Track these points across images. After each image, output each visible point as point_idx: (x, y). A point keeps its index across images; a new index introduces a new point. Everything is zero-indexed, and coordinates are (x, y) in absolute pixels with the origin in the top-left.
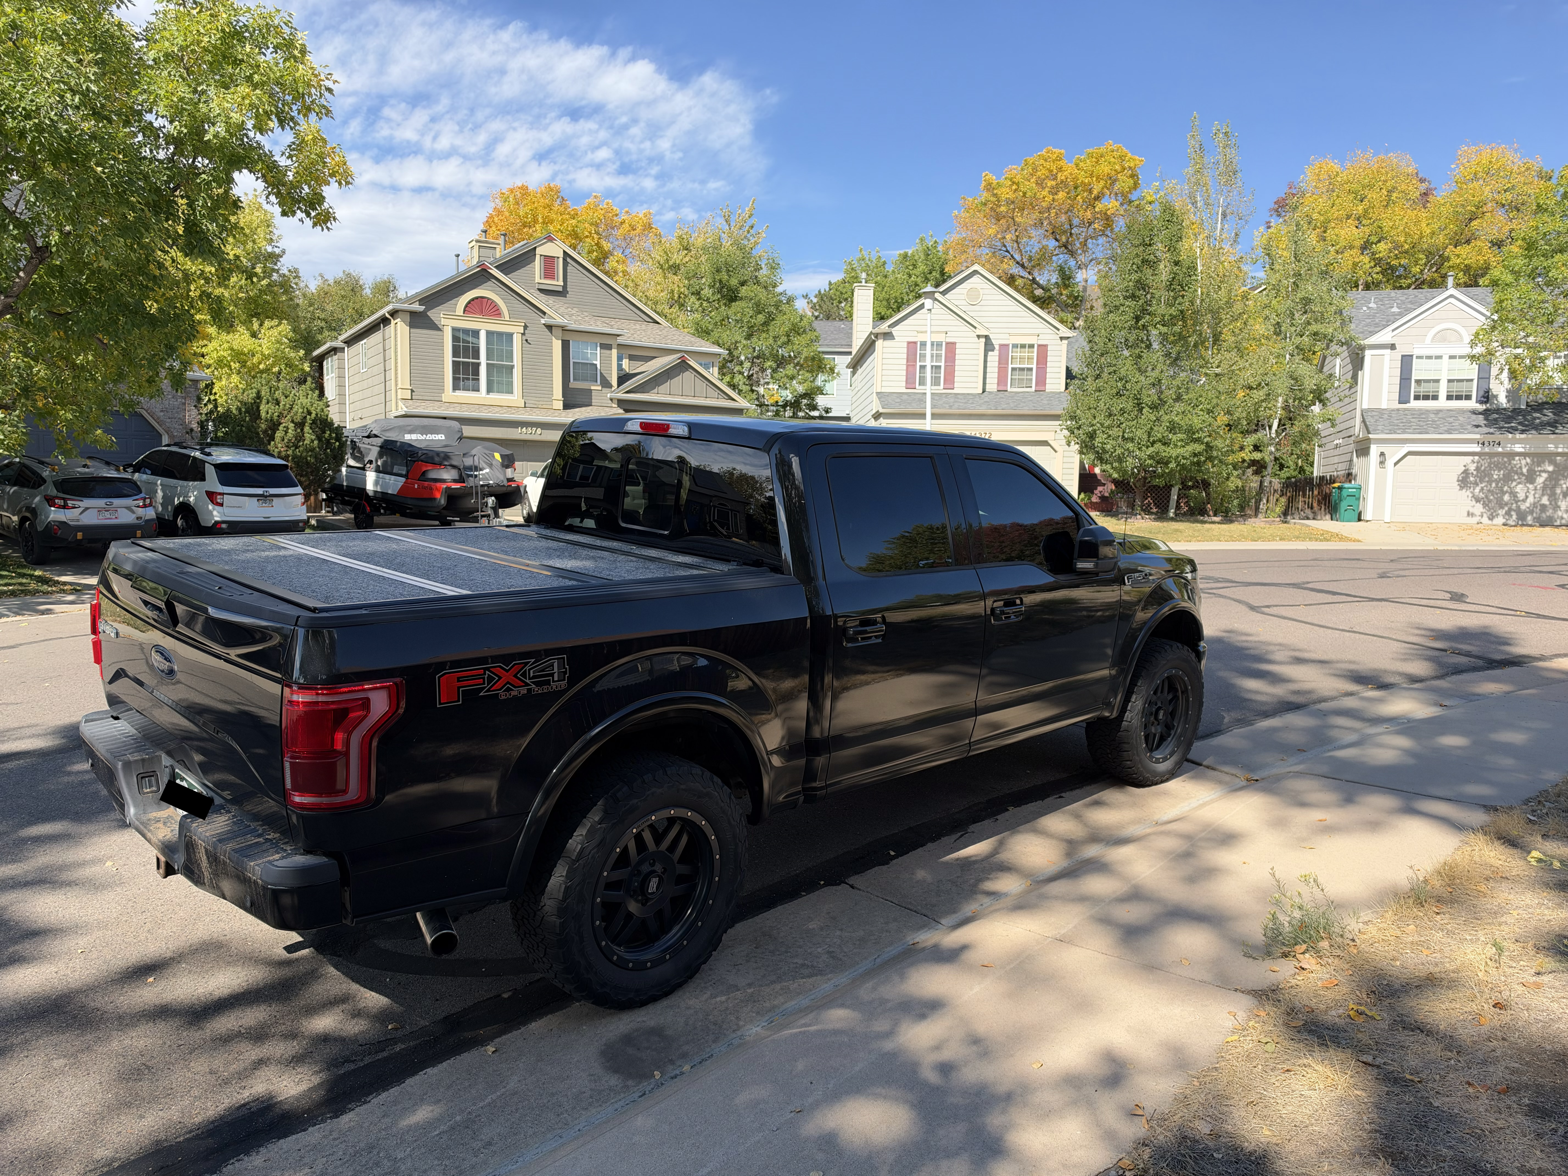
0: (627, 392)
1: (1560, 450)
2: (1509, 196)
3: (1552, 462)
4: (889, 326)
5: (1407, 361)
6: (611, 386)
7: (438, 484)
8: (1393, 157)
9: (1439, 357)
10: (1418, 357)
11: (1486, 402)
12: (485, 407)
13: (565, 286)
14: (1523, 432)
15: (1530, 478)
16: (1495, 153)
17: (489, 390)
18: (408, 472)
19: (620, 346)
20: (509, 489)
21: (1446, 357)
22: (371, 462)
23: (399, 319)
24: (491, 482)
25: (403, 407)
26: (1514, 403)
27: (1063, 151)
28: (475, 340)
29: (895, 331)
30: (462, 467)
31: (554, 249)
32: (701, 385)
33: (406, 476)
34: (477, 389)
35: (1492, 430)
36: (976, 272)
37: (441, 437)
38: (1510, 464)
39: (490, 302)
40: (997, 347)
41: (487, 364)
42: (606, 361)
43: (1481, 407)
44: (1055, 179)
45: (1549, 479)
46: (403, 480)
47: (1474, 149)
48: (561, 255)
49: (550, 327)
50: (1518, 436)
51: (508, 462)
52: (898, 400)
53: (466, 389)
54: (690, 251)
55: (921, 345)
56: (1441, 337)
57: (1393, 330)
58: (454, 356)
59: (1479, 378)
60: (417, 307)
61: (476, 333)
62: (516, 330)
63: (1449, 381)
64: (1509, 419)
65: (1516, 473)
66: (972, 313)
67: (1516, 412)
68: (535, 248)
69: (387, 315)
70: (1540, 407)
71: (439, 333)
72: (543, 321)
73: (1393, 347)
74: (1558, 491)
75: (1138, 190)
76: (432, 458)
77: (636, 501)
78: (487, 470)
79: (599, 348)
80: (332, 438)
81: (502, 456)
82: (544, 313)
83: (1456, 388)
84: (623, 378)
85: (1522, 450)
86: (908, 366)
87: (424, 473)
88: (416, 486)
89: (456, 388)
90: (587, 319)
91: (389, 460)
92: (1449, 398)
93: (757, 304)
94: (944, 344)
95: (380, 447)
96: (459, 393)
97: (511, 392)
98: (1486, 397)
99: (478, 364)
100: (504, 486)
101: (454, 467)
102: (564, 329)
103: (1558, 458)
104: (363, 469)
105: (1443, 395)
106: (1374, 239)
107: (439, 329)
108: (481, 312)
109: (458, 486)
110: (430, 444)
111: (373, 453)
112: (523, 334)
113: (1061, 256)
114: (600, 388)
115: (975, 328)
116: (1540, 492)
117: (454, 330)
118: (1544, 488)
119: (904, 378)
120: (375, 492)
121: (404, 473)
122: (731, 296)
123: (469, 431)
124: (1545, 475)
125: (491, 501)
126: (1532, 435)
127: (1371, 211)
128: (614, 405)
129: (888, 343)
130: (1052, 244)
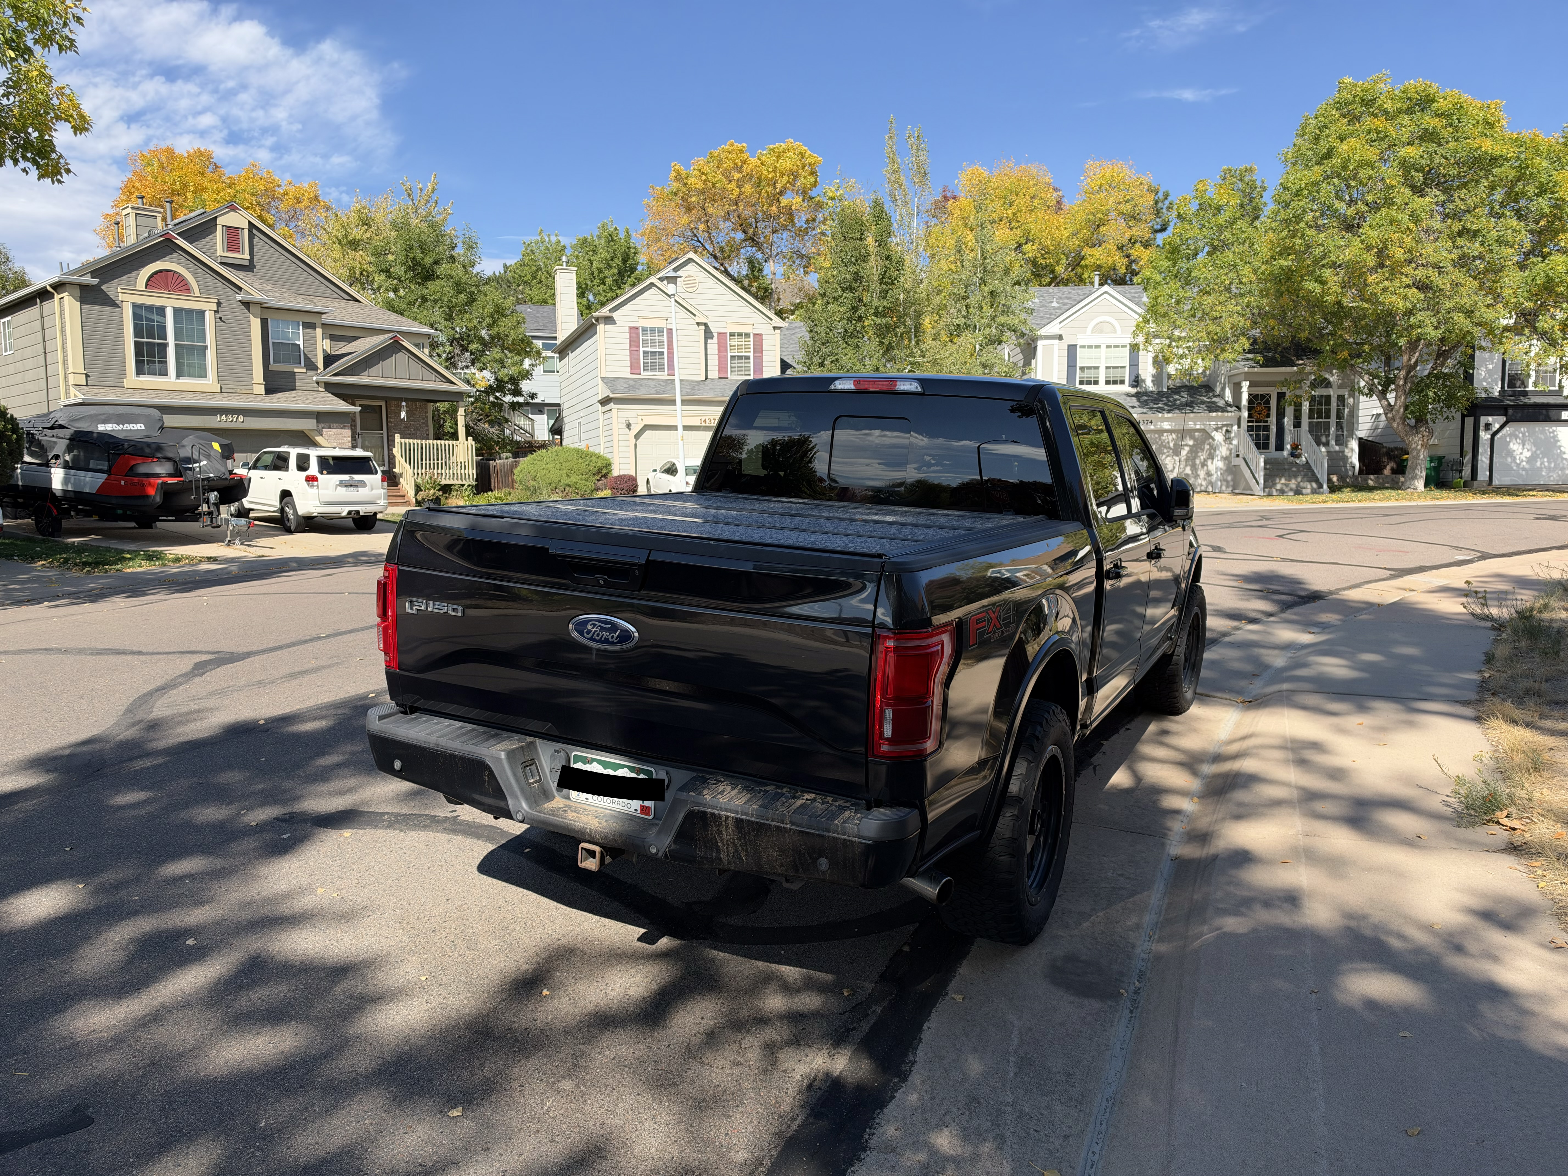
0: (335, 375)
1: (1198, 427)
2: (1129, 207)
3: (1192, 437)
4: (610, 311)
5: (1072, 350)
6: (317, 369)
7: (152, 480)
8: (1033, 169)
9: (1098, 347)
10: (1081, 347)
11: (1136, 386)
12: (177, 393)
13: (251, 261)
14: (1169, 411)
15: (1176, 451)
16: (1116, 169)
17: (179, 375)
18: (110, 467)
19: (325, 326)
20: (232, 482)
21: (1103, 347)
22: (57, 457)
23: (66, 294)
24: (211, 475)
25: (78, 394)
26: (1158, 388)
27: (744, 145)
28: (159, 318)
29: (616, 315)
30: (177, 459)
31: (238, 220)
32: (417, 367)
33: (108, 472)
34: (164, 373)
35: (1145, 411)
36: (690, 260)
37: (140, 427)
38: (1160, 439)
39: (176, 276)
40: (716, 335)
41: (176, 345)
42: (310, 341)
43: (1133, 391)
44: (740, 172)
45: (1190, 452)
46: (105, 476)
47: (1098, 163)
48: (246, 226)
49: (246, 304)
50: (1166, 415)
51: (228, 453)
52: (625, 385)
53: (152, 373)
54: (370, 227)
55: (643, 330)
56: (1098, 329)
57: (1061, 322)
58: (136, 337)
59: (1130, 365)
60: (88, 279)
61: (161, 311)
62: (208, 307)
63: (1107, 368)
64: (1156, 401)
65: (1165, 447)
66: (690, 301)
67: (1160, 394)
68: (216, 217)
69: (49, 288)
70: (1177, 390)
71: (117, 310)
72: (239, 297)
73: (1060, 338)
74: (1198, 462)
75: (818, 187)
76: (142, 449)
77: (374, 491)
78: (205, 462)
79: (301, 328)
80: (7, 430)
81: (221, 445)
82: (240, 289)
83: (1113, 374)
84: (329, 360)
85: (1169, 427)
86: (631, 351)
87: (132, 468)
88: (123, 483)
89: (139, 372)
90: (285, 295)
91: (82, 454)
92: (1108, 382)
93: (457, 284)
94: (665, 330)
95: (70, 439)
96: (142, 378)
97: (204, 375)
98: (1137, 381)
99: (166, 345)
100: (226, 479)
101: (169, 459)
102: (263, 306)
103: (1197, 434)
104: (47, 465)
105: (1102, 380)
106: (1023, 240)
107: (117, 306)
108: (166, 287)
109: (174, 480)
110: (129, 434)
111: (60, 447)
112: (216, 312)
113: (749, 249)
114: (304, 370)
115: (695, 315)
116: (1183, 463)
117: (135, 306)
118: (1187, 460)
119: (628, 364)
120: (65, 491)
121: (105, 468)
122: (426, 275)
123: (170, 420)
124: (1187, 449)
125: (213, 496)
126: (1176, 414)
127: (1019, 214)
128: (321, 389)
129: (609, 327)
130: (740, 236)
